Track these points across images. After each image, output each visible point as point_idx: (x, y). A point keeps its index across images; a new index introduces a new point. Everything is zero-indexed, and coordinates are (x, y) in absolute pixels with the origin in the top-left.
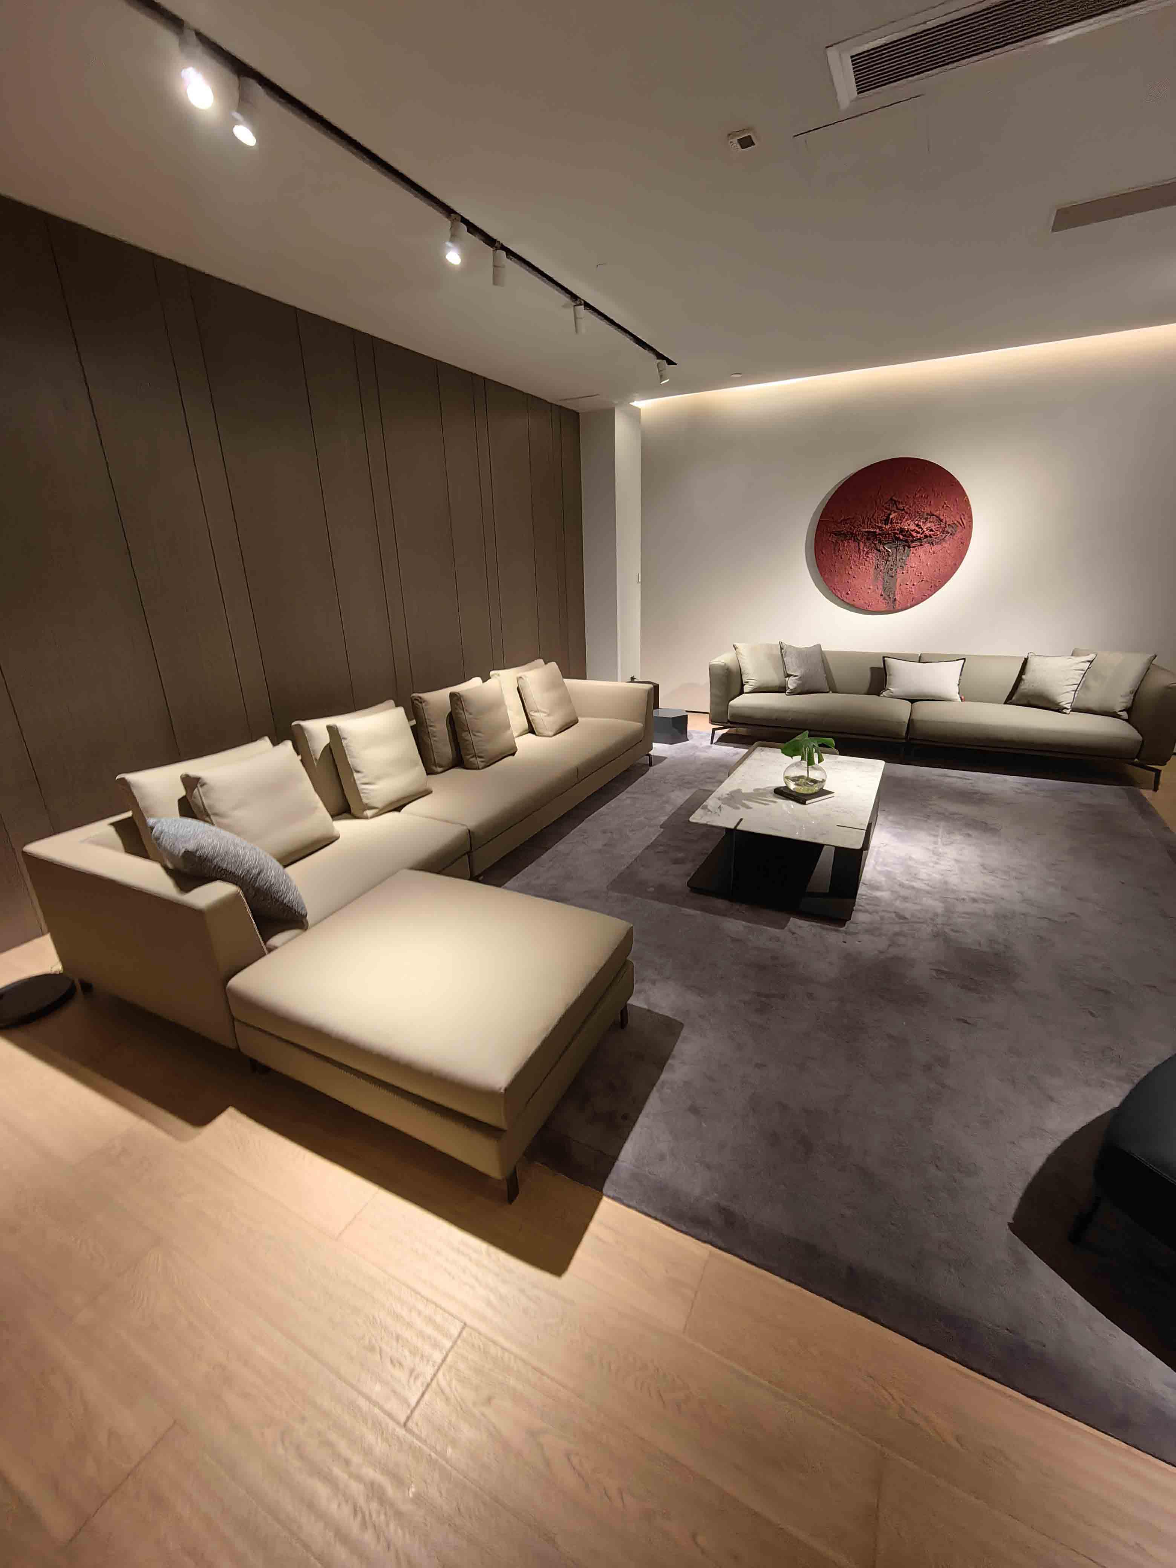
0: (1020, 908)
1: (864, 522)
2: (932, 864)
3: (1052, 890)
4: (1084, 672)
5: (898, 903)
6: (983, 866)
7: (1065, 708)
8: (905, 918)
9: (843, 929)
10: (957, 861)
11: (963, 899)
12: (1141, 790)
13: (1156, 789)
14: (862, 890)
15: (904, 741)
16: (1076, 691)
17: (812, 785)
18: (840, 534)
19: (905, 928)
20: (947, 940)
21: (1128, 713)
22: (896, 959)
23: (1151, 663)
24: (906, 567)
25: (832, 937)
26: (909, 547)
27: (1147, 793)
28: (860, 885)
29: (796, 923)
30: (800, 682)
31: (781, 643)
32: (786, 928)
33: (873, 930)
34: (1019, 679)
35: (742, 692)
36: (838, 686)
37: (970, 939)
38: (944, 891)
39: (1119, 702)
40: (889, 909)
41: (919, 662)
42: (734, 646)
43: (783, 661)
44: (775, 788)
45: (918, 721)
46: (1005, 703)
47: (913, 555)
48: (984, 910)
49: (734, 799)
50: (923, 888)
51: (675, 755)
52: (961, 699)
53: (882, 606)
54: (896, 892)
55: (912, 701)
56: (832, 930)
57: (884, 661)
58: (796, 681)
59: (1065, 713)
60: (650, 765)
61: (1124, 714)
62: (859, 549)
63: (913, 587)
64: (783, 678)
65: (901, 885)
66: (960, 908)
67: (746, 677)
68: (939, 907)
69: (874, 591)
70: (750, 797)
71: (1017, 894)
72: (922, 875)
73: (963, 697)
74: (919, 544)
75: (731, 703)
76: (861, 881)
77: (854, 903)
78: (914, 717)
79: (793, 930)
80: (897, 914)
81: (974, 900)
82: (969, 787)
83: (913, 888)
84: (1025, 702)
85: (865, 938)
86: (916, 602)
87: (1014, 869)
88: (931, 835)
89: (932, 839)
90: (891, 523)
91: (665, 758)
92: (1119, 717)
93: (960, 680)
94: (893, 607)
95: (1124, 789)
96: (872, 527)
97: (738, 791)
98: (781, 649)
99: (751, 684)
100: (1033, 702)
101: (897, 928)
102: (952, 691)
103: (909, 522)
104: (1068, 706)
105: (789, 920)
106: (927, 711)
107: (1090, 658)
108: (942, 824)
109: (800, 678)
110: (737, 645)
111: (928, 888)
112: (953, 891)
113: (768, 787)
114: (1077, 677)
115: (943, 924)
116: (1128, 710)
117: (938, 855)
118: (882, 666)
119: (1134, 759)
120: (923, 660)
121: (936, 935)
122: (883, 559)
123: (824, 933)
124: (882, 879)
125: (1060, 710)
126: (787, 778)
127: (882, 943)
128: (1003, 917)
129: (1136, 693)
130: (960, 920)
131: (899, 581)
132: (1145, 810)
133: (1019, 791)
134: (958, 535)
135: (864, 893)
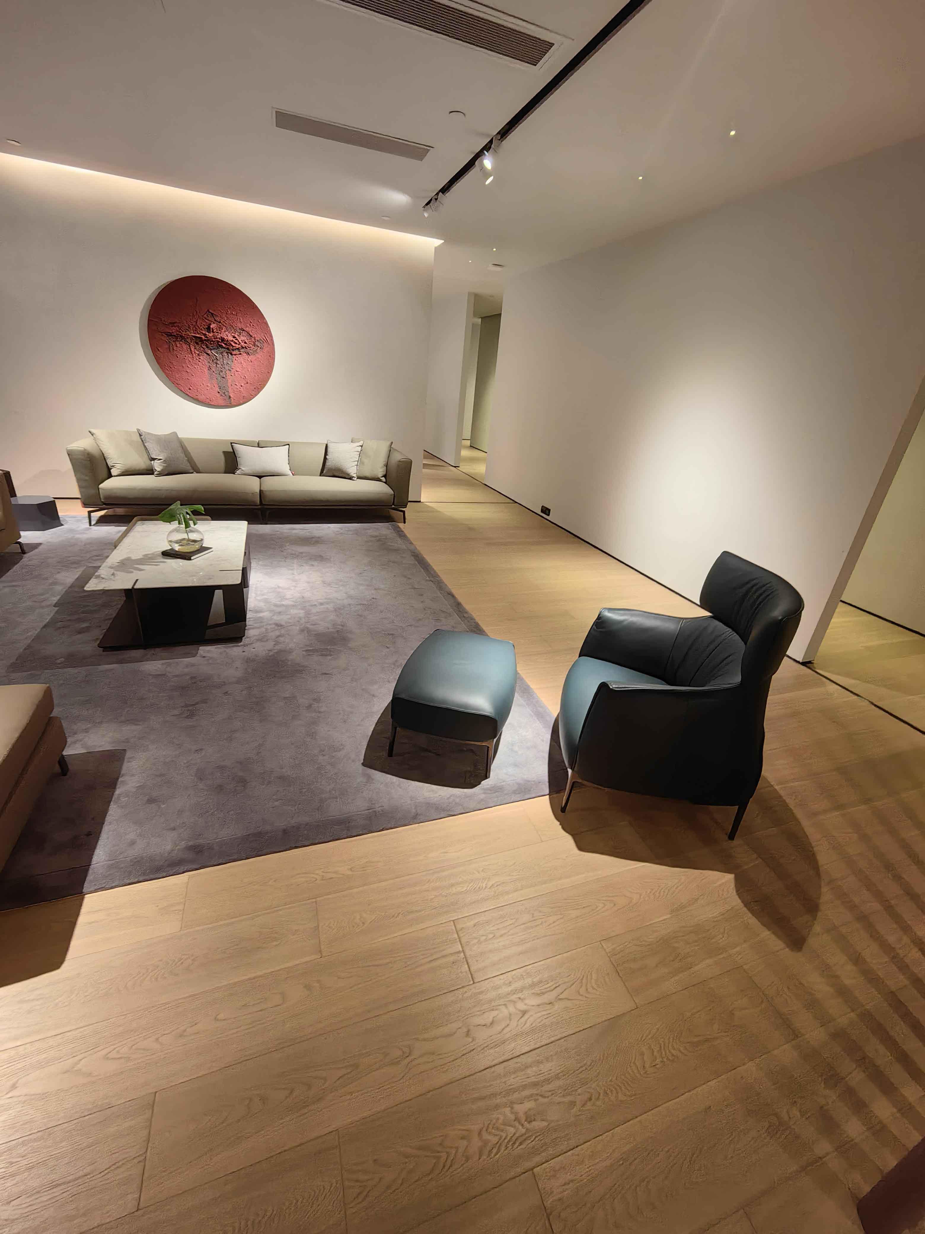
0: (346, 602)
1: (189, 327)
2: (292, 588)
3: (361, 588)
4: (359, 453)
5: (275, 617)
6: (324, 582)
7: (353, 477)
8: (281, 626)
9: (241, 643)
10: (308, 582)
11: (315, 605)
12: (399, 524)
13: (405, 522)
14: (249, 615)
15: (260, 507)
16: (357, 465)
17: (193, 544)
18: (171, 335)
19: (283, 632)
20: (309, 631)
21: (385, 478)
22: (280, 651)
23: (391, 447)
24: (233, 371)
25: (234, 651)
26: (232, 354)
27: (401, 525)
28: (248, 612)
29: (204, 650)
30: (165, 465)
31: (138, 430)
32: (198, 655)
33: (262, 639)
34: (325, 459)
35: (110, 476)
36: (200, 466)
37: (323, 627)
38: (303, 603)
39: (380, 472)
40: (270, 622)
41: (258, 447)
42: (90, 432)
43: (145, 446)
44: (161, 551)
45: (265, 491)
46: (320, 476)
47: (236, 361)
48: (327, 608)
49: (126, 565)
50: (290, 604)
51: (50, 540)
52: (293, 474)
53: (221, 402)
54: (273, 611)
55: (260, 477)
56: (233, 646)
57: (232, 446)
58: (162, 464)
59: (353, 480)
60: (23, 552)
61: (383, 479)
62: (191, 351)
63: (242, 388)
64: (148, 462)
65: (276, 605)
66: (314, 610)
67: (111, 462)
68: (301, 613)
69: (211, 388)
70: (141, 561)
71: (344, 594)
72: (288, 596)
73: (293, 473)
74: (239, 353)
75: (101, 486)
76: (248, 609)
77: (245, 624)
78: (262, 489)
79: (205, 655)
80: (277, 625)
81: (321, 604)
82: (308, 534)
83: (283, 605)
84: (331, 475)
85: (257, 645)
86: (246, 400)
87: (341, 581)
88: (289, 569)
89: (290, 572)
90: (213, 332)
91: (40, 544)
92: (380, 481)
93: (289, 460)
94: (229, 403)
95: (390, 524)
96: (198, 334)
97: (128, 559)
98: (140, 435)
99: (118, 467)
100: (337, 474)
101: (277, 633)
102: (285, 468)
103: (227, 333)
104: (355, 475)
105: (198, 649)
106: (270, 484)
107: (361, 443)
108: (295, 561)
109: (164, 461)
110: (93, 431)
111: (293, 603)
112: (309, 601)
113: (156, 552)
114: (356, 456)
115: (305, 622)
116: (385, 476)
117: (294, 580)
118: (232, 451)
119: (392, 506)
120: (261, 445)
121: (302, 631)
122: (213, 362)
123: (228, 650)
124: (262, 604)
125: (351, 478)
126: (171, 541)
127: (270, 645)
128: (338, 610)
129: (387, 465)
130: (316, 617)
131: (229, 381)
132: (401, 534)
133: (337, 533)
134: (266, 349)
135: (251, 616)
